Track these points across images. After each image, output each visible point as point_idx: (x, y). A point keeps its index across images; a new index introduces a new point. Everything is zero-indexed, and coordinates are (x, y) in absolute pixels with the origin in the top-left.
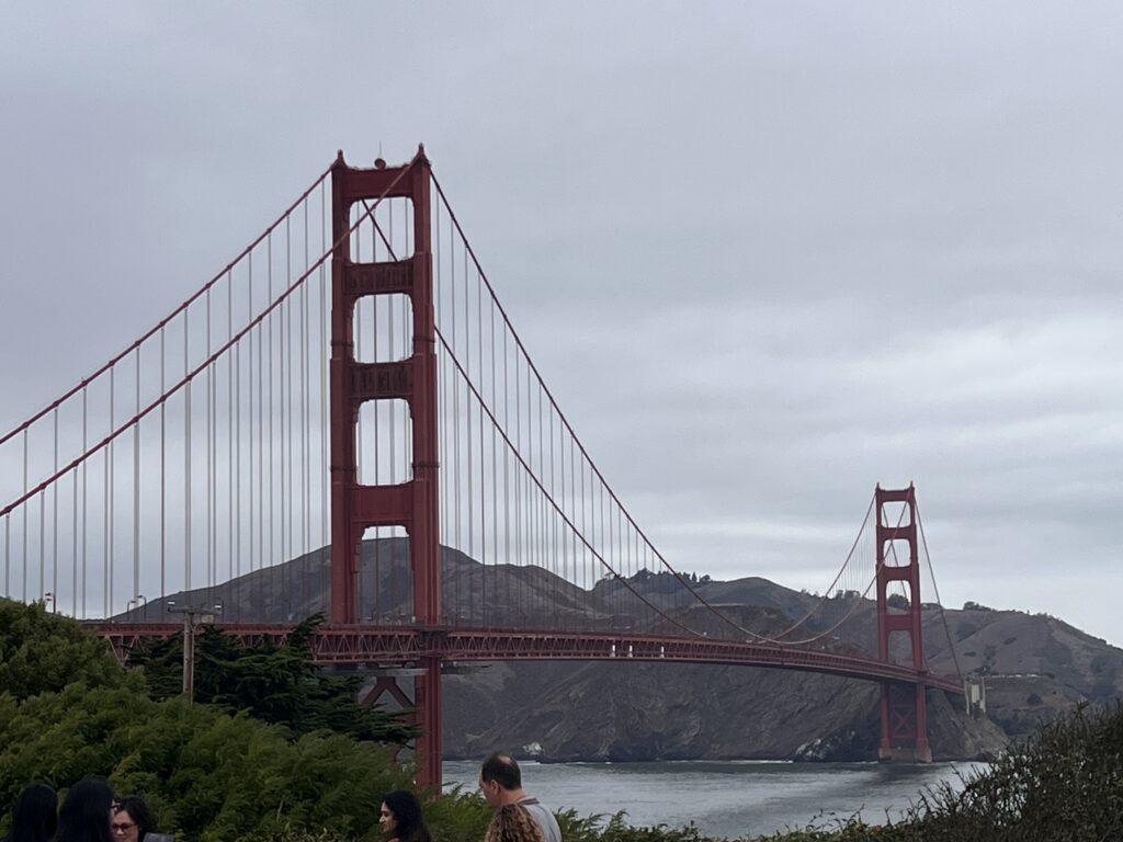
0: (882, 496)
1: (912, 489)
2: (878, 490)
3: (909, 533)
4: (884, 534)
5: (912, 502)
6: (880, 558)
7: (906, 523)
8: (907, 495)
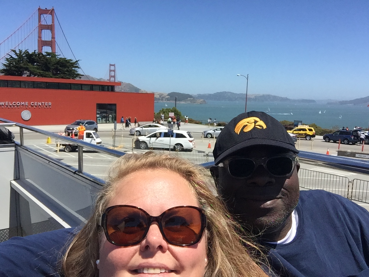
0: (111, 65)
1: (115, 64)
2: (110, 64)
3: (114, 71)
4: (111, 71)
5: (115, 67)
6: (110, 74)
7: (114, 69)
8: (114, 65)
